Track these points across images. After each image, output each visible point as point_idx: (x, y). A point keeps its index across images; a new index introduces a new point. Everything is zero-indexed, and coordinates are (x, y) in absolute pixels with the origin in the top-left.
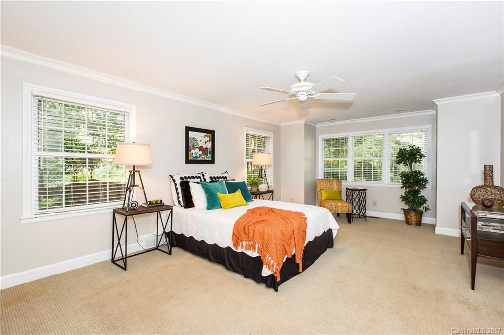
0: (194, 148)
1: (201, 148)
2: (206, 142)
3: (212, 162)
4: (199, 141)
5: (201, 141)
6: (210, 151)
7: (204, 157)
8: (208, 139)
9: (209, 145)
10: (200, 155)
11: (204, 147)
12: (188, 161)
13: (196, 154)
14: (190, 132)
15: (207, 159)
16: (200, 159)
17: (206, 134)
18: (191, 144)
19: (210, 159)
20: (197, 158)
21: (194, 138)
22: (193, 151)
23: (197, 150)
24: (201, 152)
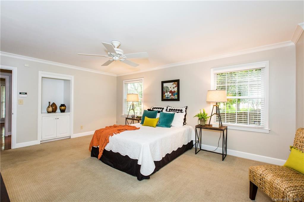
0: (167, 92)
1: (171, 92)
2: (174, 88)
3: (178, 100)
4: (169, 88)
5: (170, 88)
6: (176, 93)
7: (173, 97)
8: (175, 86)
9: (176, 89)
10: (170, 96)
11: (173, 91)
12: (163, 100)
13: (168, 95)
14: (164, 84)
15: (175, 98)
16: (170, 98)
17: (173, 83)
18: (165, 90)
19: (177, 98)
20: (168, 97)
21: (166, 87)
22: (166, 94)
23: (168, 93)
24: (171, 94)
